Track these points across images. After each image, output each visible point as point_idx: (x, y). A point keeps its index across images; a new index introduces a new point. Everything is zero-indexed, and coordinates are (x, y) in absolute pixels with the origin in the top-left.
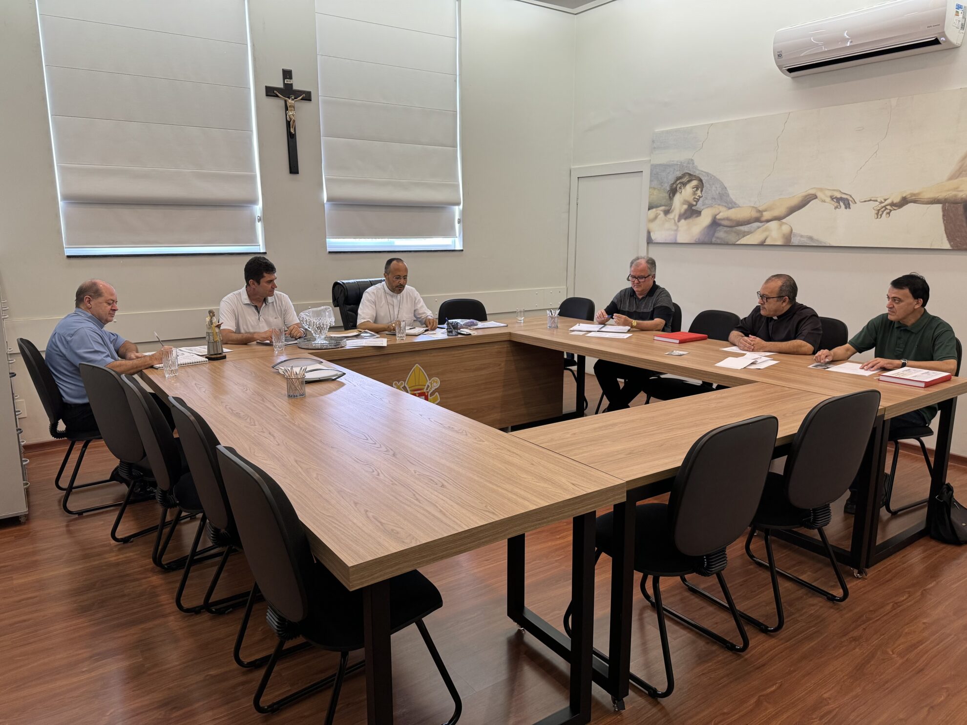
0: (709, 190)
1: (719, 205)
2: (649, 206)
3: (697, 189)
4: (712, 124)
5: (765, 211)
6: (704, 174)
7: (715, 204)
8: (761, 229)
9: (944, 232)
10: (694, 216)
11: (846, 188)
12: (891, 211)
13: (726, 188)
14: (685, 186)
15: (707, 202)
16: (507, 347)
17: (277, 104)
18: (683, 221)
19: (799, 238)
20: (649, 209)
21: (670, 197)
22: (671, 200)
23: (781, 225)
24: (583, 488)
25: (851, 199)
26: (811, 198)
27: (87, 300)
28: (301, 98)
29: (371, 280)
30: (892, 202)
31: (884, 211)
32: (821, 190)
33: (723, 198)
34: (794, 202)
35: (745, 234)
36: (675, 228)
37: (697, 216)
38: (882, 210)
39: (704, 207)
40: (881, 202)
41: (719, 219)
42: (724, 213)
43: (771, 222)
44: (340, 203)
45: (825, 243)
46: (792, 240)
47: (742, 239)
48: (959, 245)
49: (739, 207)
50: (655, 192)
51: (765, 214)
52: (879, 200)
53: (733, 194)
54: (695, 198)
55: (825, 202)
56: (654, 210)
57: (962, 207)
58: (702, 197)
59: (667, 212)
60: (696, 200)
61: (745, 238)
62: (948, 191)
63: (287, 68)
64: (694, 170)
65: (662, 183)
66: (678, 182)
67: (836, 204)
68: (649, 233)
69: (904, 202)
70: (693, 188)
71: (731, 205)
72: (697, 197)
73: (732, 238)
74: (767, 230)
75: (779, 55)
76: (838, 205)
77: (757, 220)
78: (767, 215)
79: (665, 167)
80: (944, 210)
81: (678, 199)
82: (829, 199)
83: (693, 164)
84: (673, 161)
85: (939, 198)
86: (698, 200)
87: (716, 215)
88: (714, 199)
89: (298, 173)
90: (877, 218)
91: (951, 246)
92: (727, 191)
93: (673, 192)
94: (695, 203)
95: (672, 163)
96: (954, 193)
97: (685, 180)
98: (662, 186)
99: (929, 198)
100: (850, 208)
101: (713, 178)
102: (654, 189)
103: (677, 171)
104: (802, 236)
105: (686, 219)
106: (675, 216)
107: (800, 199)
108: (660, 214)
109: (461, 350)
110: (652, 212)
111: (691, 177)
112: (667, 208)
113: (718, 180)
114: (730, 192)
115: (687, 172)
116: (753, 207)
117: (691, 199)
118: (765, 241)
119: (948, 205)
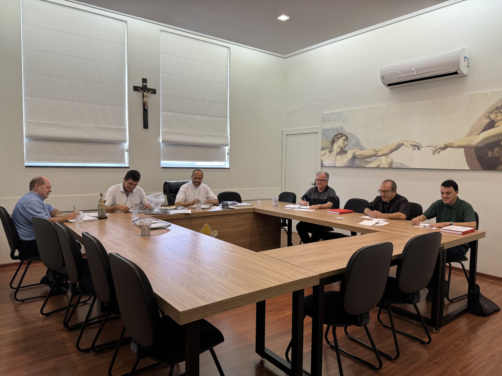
0: (351, 141)
1: (356, 148)
3: (345, 141)
4: (352, 110)
5: (379, 151)
6: (348, 133)
7: (354, 148)
8: (377, 160)
9: (466, 161)
10: (344, 153)
11: (418, 141)
12: (440, 151)
13: (359, 140)
14: (339, 139)
15: (350, 147)
16: (252, 216)
17: (139, 95)
18: (338, 156)
19: (396, 164)
20: (322, 150)
21: (332, 144)
22: (332, 146)
23: (387, 158)
24: (297, 277)
25: (420, 146)
26: (401, 145)
27: (37, 186)
28: (151, 92)
29: (184, 181)
30: (440, 147)
31: (437, 151)
32: (406, 141)
33: (358, 145)
34: (393, 147)
35: (369, 162)
36: (335, 159)
37: (345, 154)
38: (436, 151)
39: (349, 149)
40: (435, 147)
41: (356, 155)
42: (359, 152)
43: (382, 157)
44: (169, 144)
45: (409, 167)
46: (393, 165)
47: (368, 165)
48: (473, 167)
49: (366, 149)
50: (325, 142)
52: (434, 146)
53: (363, 143)
54: (344, 145)
55: (408, 147)
56: (324, 150)
57: (474, 149)
58: (348, 144)
59: (330, 152)
60: (345, 146)
63: (145, 77)
65: (328, 138)
66: (336, 137)
67: (413, 148)
68: (322, 161)
69: (446, 147)
70: (343, 140)
71: (362, 148)
72: (345, 145)
73: (363, 164)
74: (380, 160)
75: (383, 78)
76: (414, 148)
77: (375, 155)
78: (380, 153)
79: (329, 130)
80: (465, 151)
81: (336, 145)
82: (410, 146)
83: (343, 129)
84: (333, 127)
85: (462, 145)
86: (346, 146)
87: (355, 153)
88: (354, 145)
89: (148, 128)
90: (434, 154)
91: (470, 168)
92: (360, 141)
93: (333, 142)
94: (344, 147)
95: (333, 128)
96: (469, 143)
97: (339, 136)
98: (328, 139)
99: (457, 145)
100: (420, 150)
101: (353, 135)
102: (324, 140)
103: (335, 132)
104: (397, 163)
105: (340, 155)
106: (334, 153)
107: (396, 145)
108: (327, 153)
109: (229, 216)
110: (323, 152)
111: (342, 135)
112: (330, 150)
113: (355, 136)
114: (361, 142)
115: (340, 132)
116: (373, 149)
117: (342, 145)
118: (379, 166)
119: (467, 149)
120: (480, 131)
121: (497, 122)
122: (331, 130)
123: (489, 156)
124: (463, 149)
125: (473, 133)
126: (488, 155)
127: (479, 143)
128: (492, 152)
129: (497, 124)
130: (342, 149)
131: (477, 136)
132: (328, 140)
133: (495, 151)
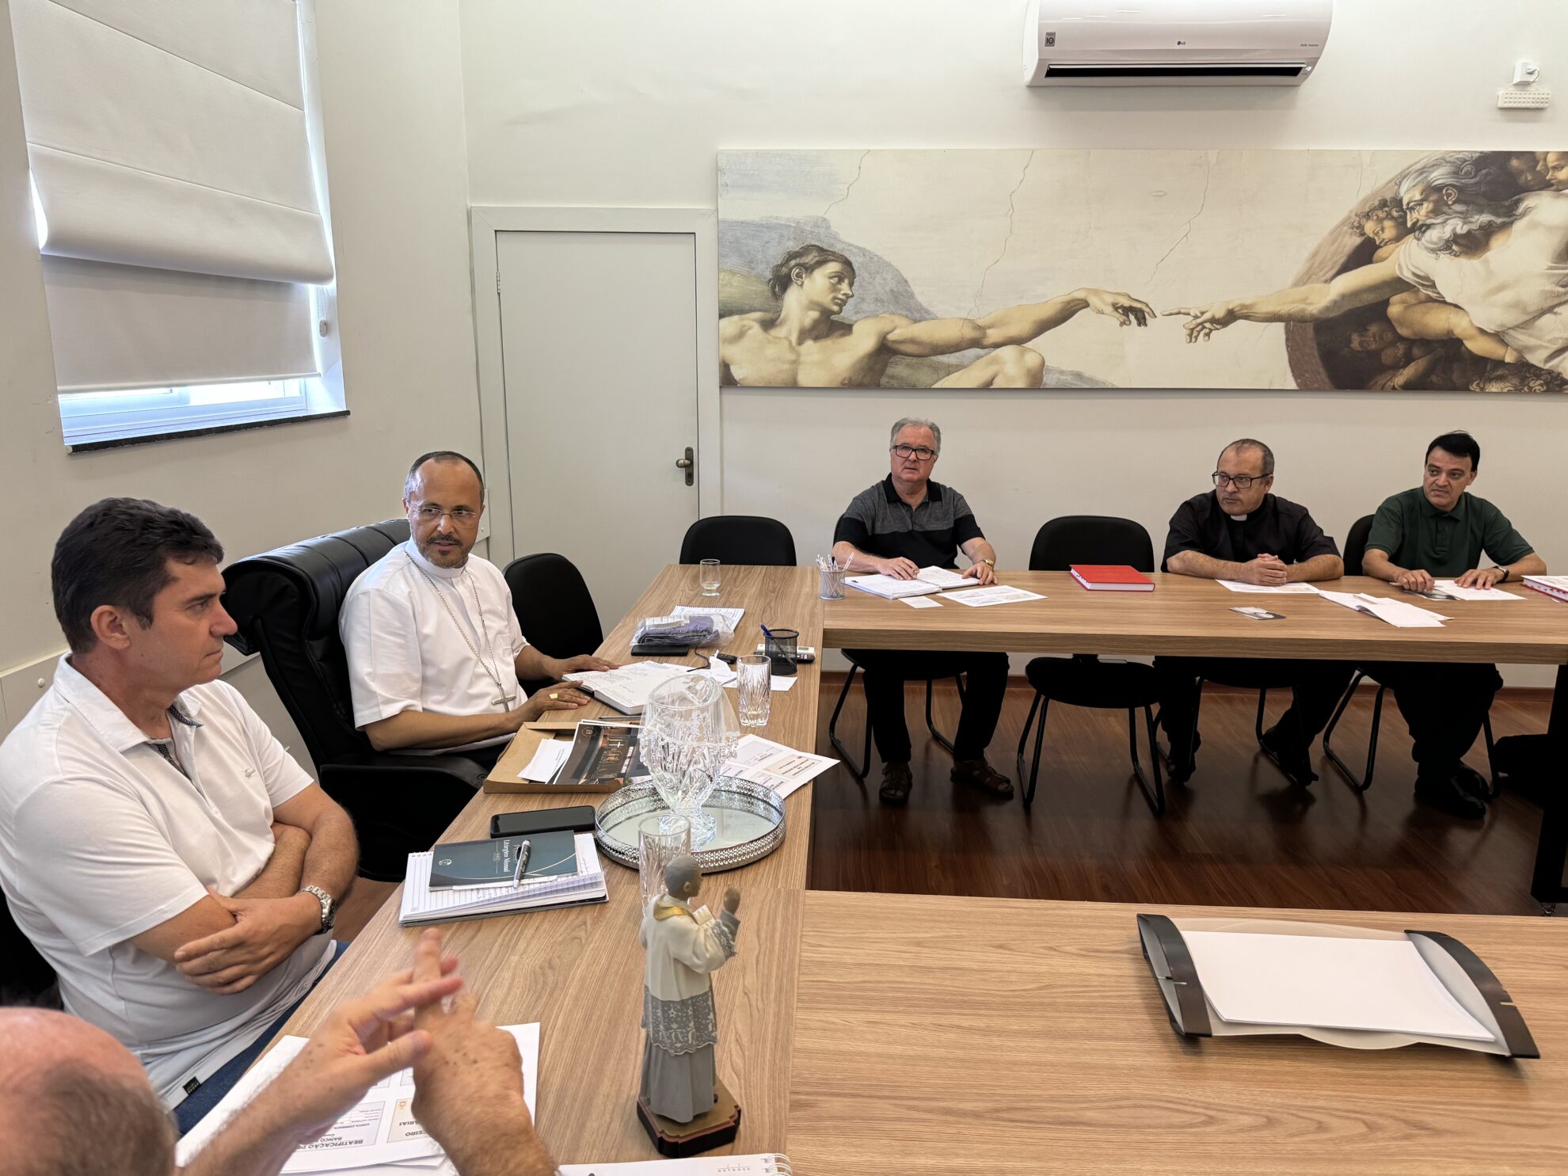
0: (870, 283)
1: (893, 313)
2: (720, 310)
4: (868, 151)
5: (989, 328)
6: (854, 250)
7: (884, 312)
8: (981, 359)
9: (1288, 365)
10: (837, 333)
12: (1211, 330)
13: (906, 281)
14: (812, 271)
15: (864, 306)
18: (809, 344)
19: (1057, 376)
20: (721, 316)
21: (774, 293)
22: (777, 299)
23: (1022, 354)
25: (1147, 309)
26: (1078, 307)
30: (1213, 317)
31: (1202, 330)
32: (1096, 292)
33: (902, 299)
34: (1047, 311)
35: (950, 370)
36: (793, 357)
37: (843, 335)
38: (1198, 329)
39: (859, 316)
40: (1196, 317)
41: (894, 342)
42: (902, 330)
43: (1003, 348)
45: (1104, 383)
46: (1044, 380)
47: (945, 379)
48: (1308, 382)
49: (935, 318)
50: (736, 281)
51: (990, 332)
52: (1192, 313)
53: (923, 295)
54: (835, 298)
55: (1103, 313)
56: (735, 318)
57: (1312, 327)
60: (839, 302)
61: (950, 377)
62: (1293, 302)
64: (832, 241)
65: (752, 262)
66: (793, 263)
67: (1123, 318)
69: (1231, 317)
70: (831, 278)
71: (918, 314)
72: (840, 296)
73: (923, 377)
74: (995, 361)
75: (1049, 40)
76: (1125, 318)
77: (976, 343)
78: (994, 335)
79: (758, 229)
80: (1288, 331)
81: (794, 299)
82: (1111, 309)
83: (828, 228)
84: (777, 218)
85: (1280, 313)
86: (844, 302)
87: (888, 333)
88: (882, 301)
90: (1191, 341)
91: (1298, 384)
92: (909, 286)
93: (781, 282)
94: (836, 308)
95: (775, 221)
96: (1301, 306)
97: (810, 259)
98: (752, 269)
99: (1267, 313)
100: (1146, 325)
101: (876, 259)
102: (733, 273)
103: (788, 240)
104: (1062, 372)
105: (816, 338)
106: (790, 331)
107: (1058, 307)
108: (750, 328)
110: (730, 324)
111: (825, 255)
112: (768, 316)
113: (889, 265)
114: (916, 289)
115: (813, 243)
116: (966, 319)
117: (826, 299)
118: (991, 382)
119: (1294, 324)
120: (1334, 271)
121: (1379, 247)
122: (769, 227)
123: (1351, 348)
124: (1281, 325)
125: (1314, 277)
126: (1352, 345)
127: (1327, 309)
128: (1363, 337)
129: (1380, 253)
130: (826, 313)
131: (1326, 285)
132: (754, 273)
133: (1370, 333)
